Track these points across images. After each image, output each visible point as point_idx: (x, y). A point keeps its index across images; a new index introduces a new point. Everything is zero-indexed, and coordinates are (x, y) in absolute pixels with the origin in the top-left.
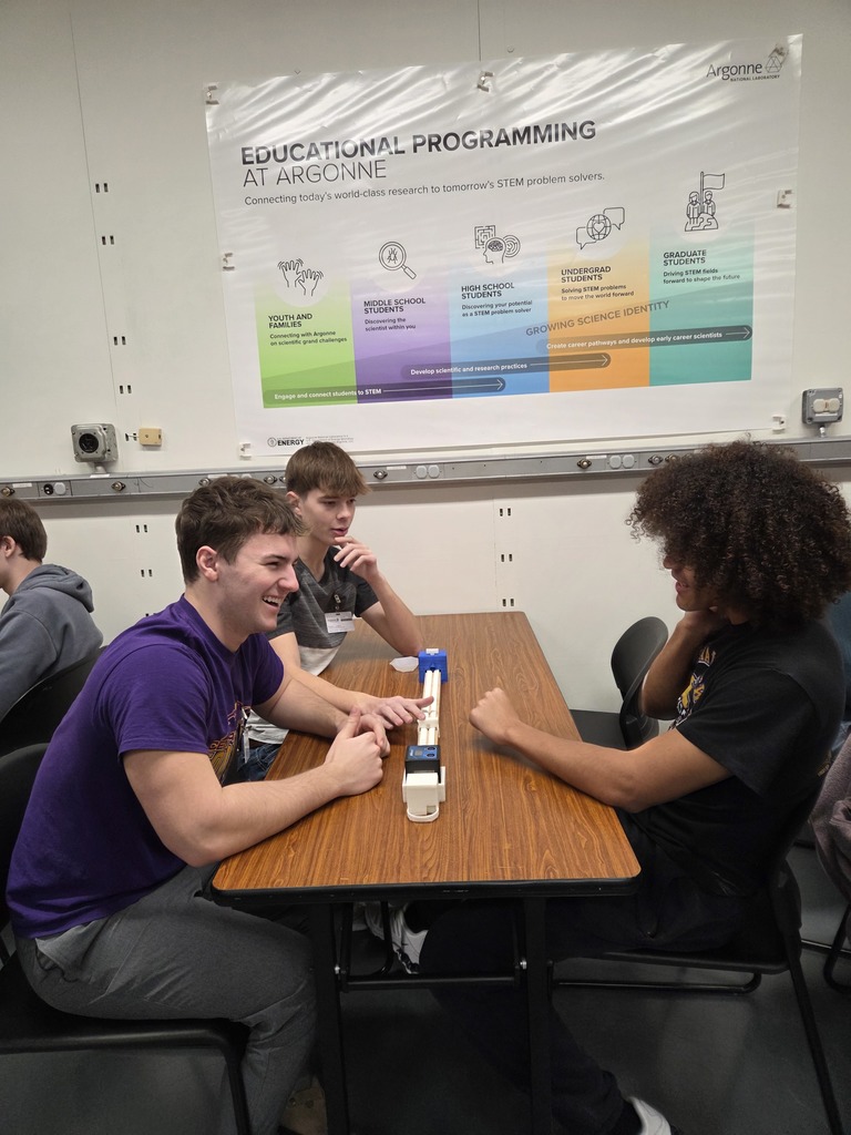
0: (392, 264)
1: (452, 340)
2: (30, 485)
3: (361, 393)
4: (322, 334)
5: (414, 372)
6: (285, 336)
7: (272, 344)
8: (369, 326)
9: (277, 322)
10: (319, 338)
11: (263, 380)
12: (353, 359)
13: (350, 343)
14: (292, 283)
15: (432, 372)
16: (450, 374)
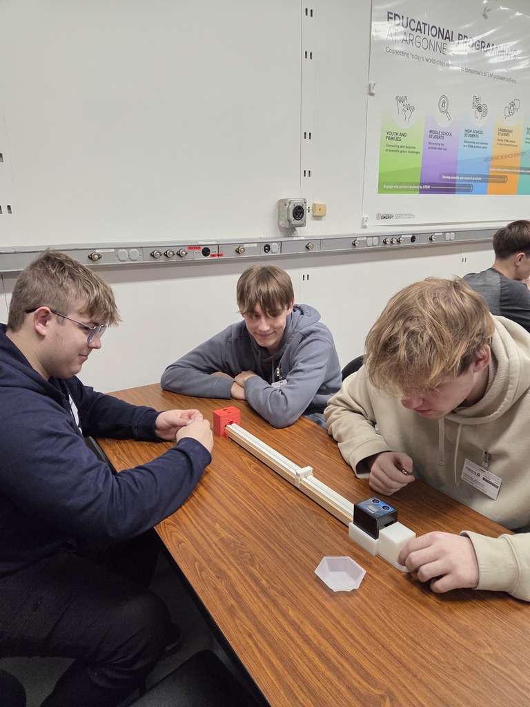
0: (443, 109)
1: (459, 160)
2: (256, 245)
3: (421, 187)
4: (409, 148)
5: (444, 177)
6: (393, 146)
7: (387, 150)
8: (430, 146)
9: (391, 136)
10: (408, 149)
11: (379, 174)
12: (421, 166)
13: (420, 156)
14: (400, 112)
15: (449, 178)
16: (455, 180)
